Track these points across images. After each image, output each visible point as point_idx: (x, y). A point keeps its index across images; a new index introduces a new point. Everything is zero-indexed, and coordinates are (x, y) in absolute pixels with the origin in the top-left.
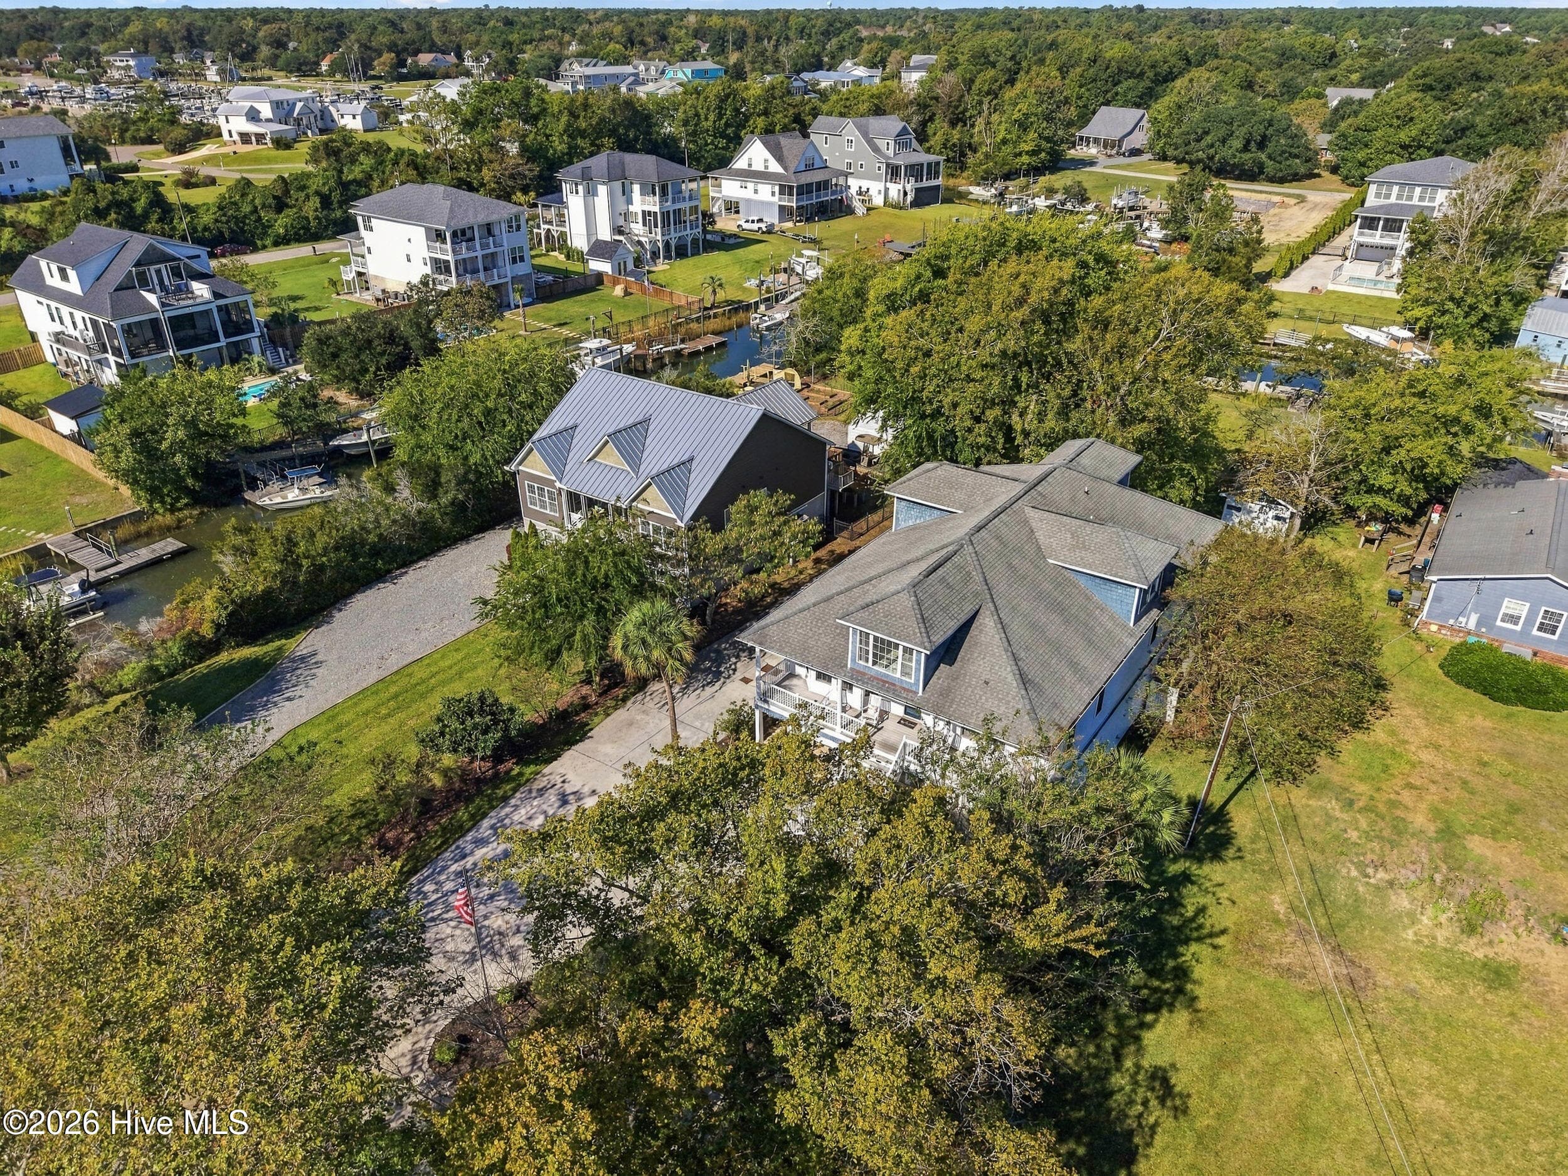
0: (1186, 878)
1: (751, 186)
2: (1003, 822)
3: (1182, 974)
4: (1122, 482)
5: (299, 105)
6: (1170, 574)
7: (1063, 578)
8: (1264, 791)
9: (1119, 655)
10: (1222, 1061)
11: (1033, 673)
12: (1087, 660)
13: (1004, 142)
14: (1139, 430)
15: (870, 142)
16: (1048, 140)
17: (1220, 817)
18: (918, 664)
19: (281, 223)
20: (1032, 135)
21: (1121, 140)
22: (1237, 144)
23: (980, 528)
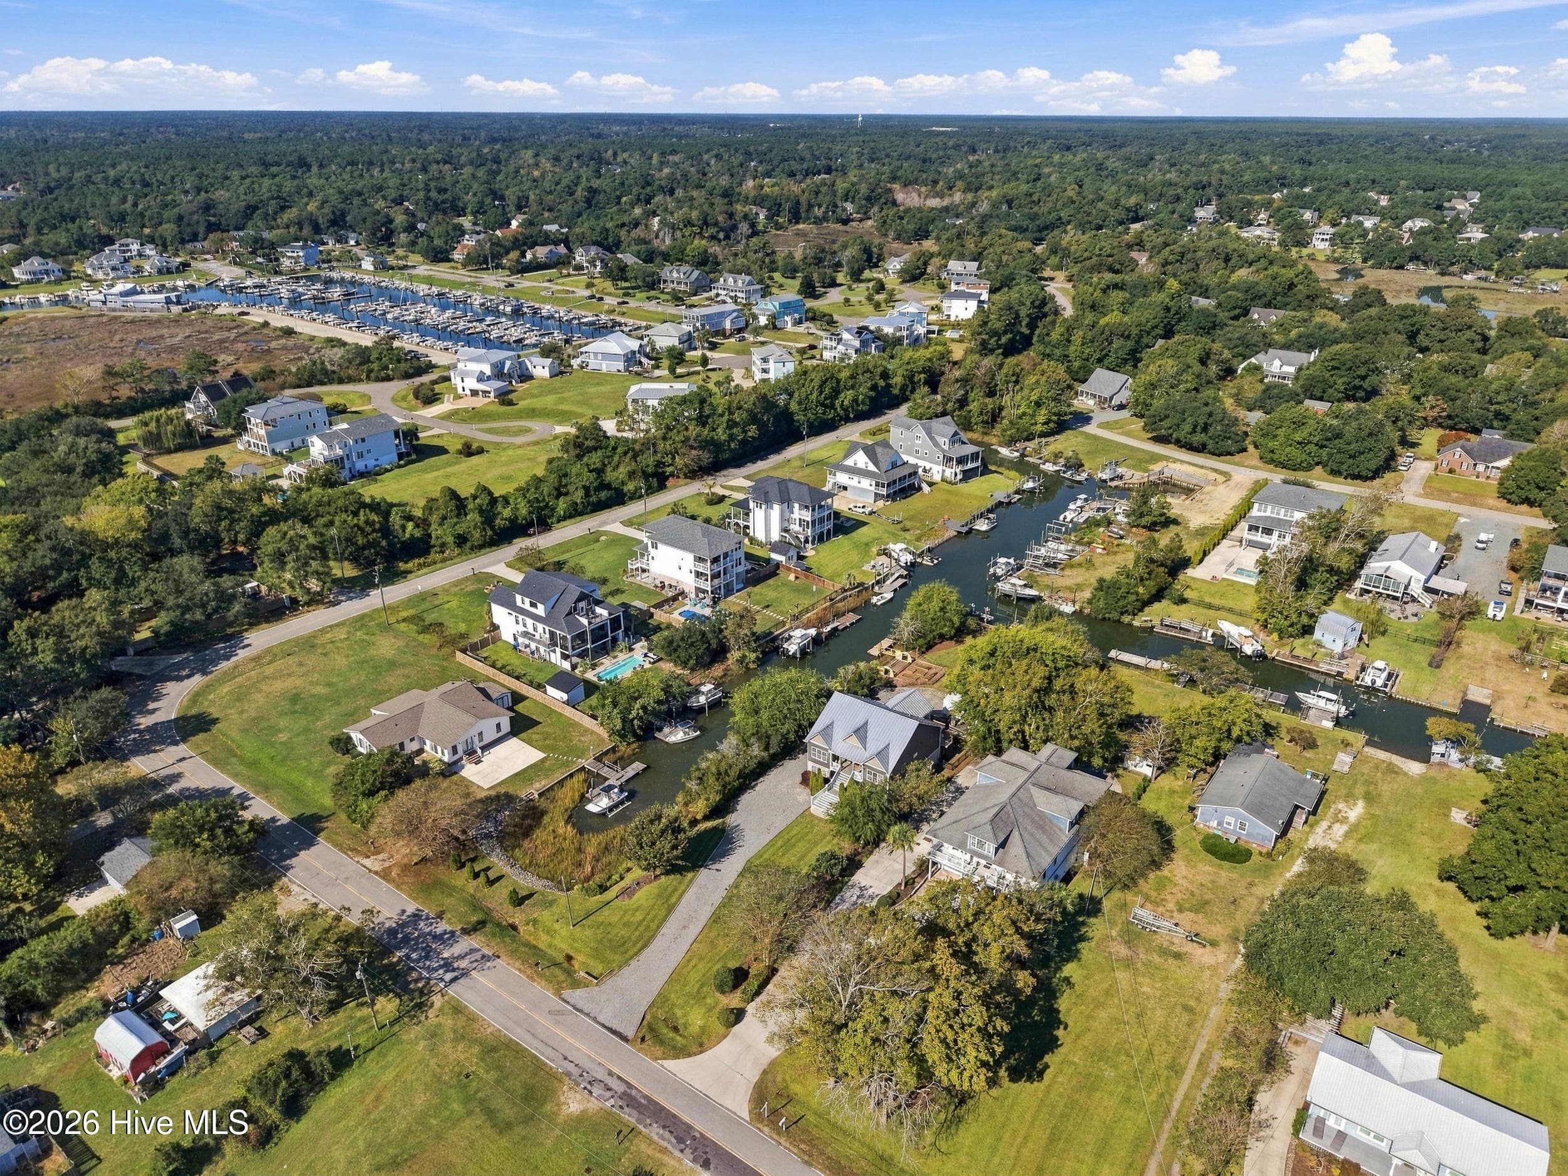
0: (1083, 923)
1: (856, 479)
2: (1020, 902)
3: (1078, 951)
4: (1069, 768)
5: (508, 364)
6: (1082, 813)
7: (1042, 815)
8: (1116, 895)
9: (1062, 845)
10: (1086, 978)
11: (1032, 853)
12: (1050, 848)
13: (1024, 414)
14: (1076, 743)
15: (932, 438)
16: (1055, 414)
17: (1100, 902)
18: (992, 850)
19: (562, 505)
20: (1043, 412)
21: (1111, 398)
22: (1187, 428)
23: (1014, 795)
